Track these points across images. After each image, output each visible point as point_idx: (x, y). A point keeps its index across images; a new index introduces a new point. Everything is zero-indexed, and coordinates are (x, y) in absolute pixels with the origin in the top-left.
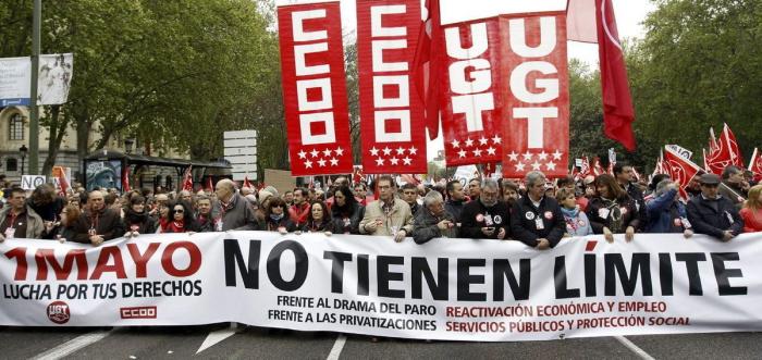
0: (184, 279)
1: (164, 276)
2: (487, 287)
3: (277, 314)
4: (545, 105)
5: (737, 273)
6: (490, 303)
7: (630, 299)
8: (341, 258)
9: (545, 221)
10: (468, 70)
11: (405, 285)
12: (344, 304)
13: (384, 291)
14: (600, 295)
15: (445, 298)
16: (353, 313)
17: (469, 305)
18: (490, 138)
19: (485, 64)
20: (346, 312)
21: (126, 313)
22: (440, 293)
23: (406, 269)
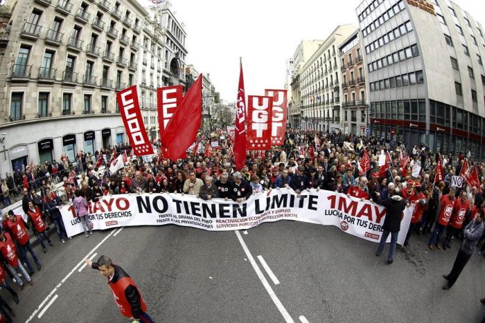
0: (124, 211)
1: (118, 210)
2: (231, 213)
3: (160, 221)
4: (278, 122)
5: (316, 203)
6: (232, 218)
7: (279, 209)
8: (178, 202)
9: (242, 192)
10: (260, 114)
11: (201, 212)
12: (182, 217)
13: (194, 213)
14: (270, 209)
15: (215, 217)
16: (186, 220)
17: (224, 219)
18: (264, 140)
19: (266, 113)
20: (183, 219)
21: (107, 223)
22: (213, 215)
23: (200, 207)
